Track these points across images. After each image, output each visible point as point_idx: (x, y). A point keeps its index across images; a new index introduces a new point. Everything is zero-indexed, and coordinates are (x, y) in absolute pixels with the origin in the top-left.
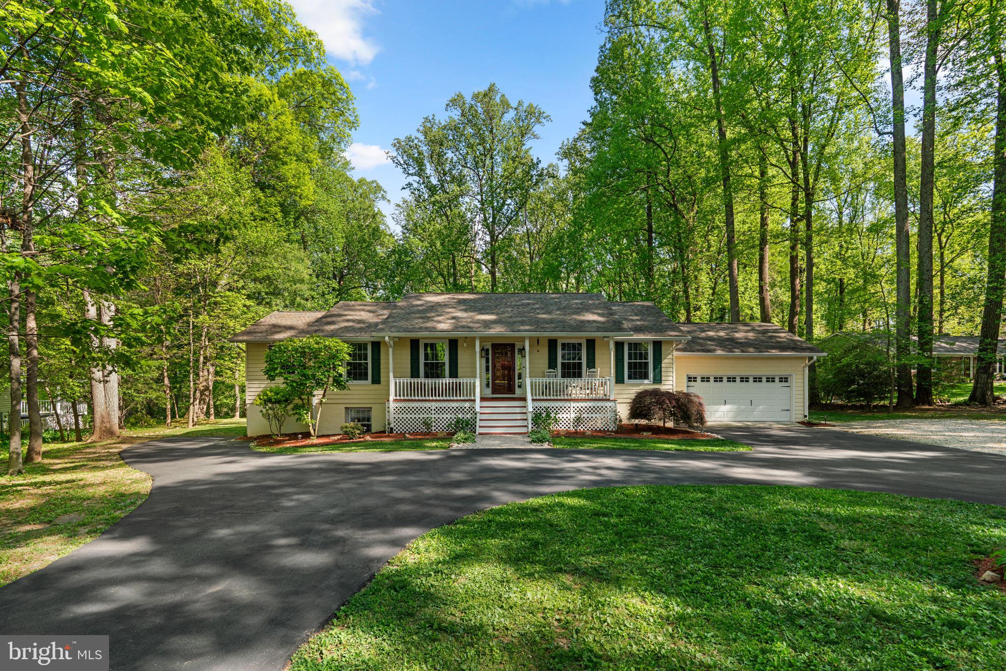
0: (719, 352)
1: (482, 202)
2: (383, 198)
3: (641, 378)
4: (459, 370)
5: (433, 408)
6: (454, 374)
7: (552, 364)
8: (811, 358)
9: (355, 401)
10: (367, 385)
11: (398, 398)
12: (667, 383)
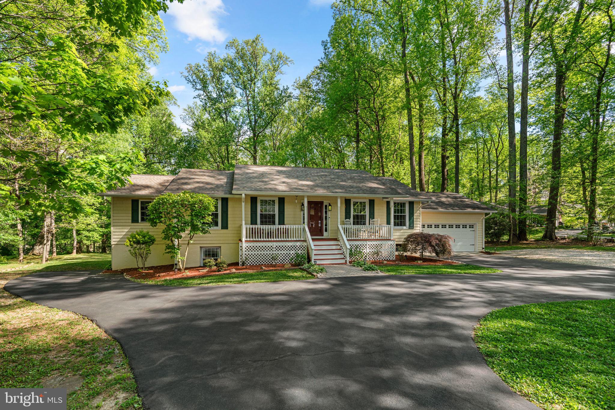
0: (441, 210)
1: (248, 111)
2: (175, 103)
3: (401, 225)
4: (285, 219)
5: (274, 247)
6: (282, 222)
7: (348, 216)
8: (486, 214)
9: (208, 242)
10: (218, 230)
11: (248, 239)
12: (417, 228)
